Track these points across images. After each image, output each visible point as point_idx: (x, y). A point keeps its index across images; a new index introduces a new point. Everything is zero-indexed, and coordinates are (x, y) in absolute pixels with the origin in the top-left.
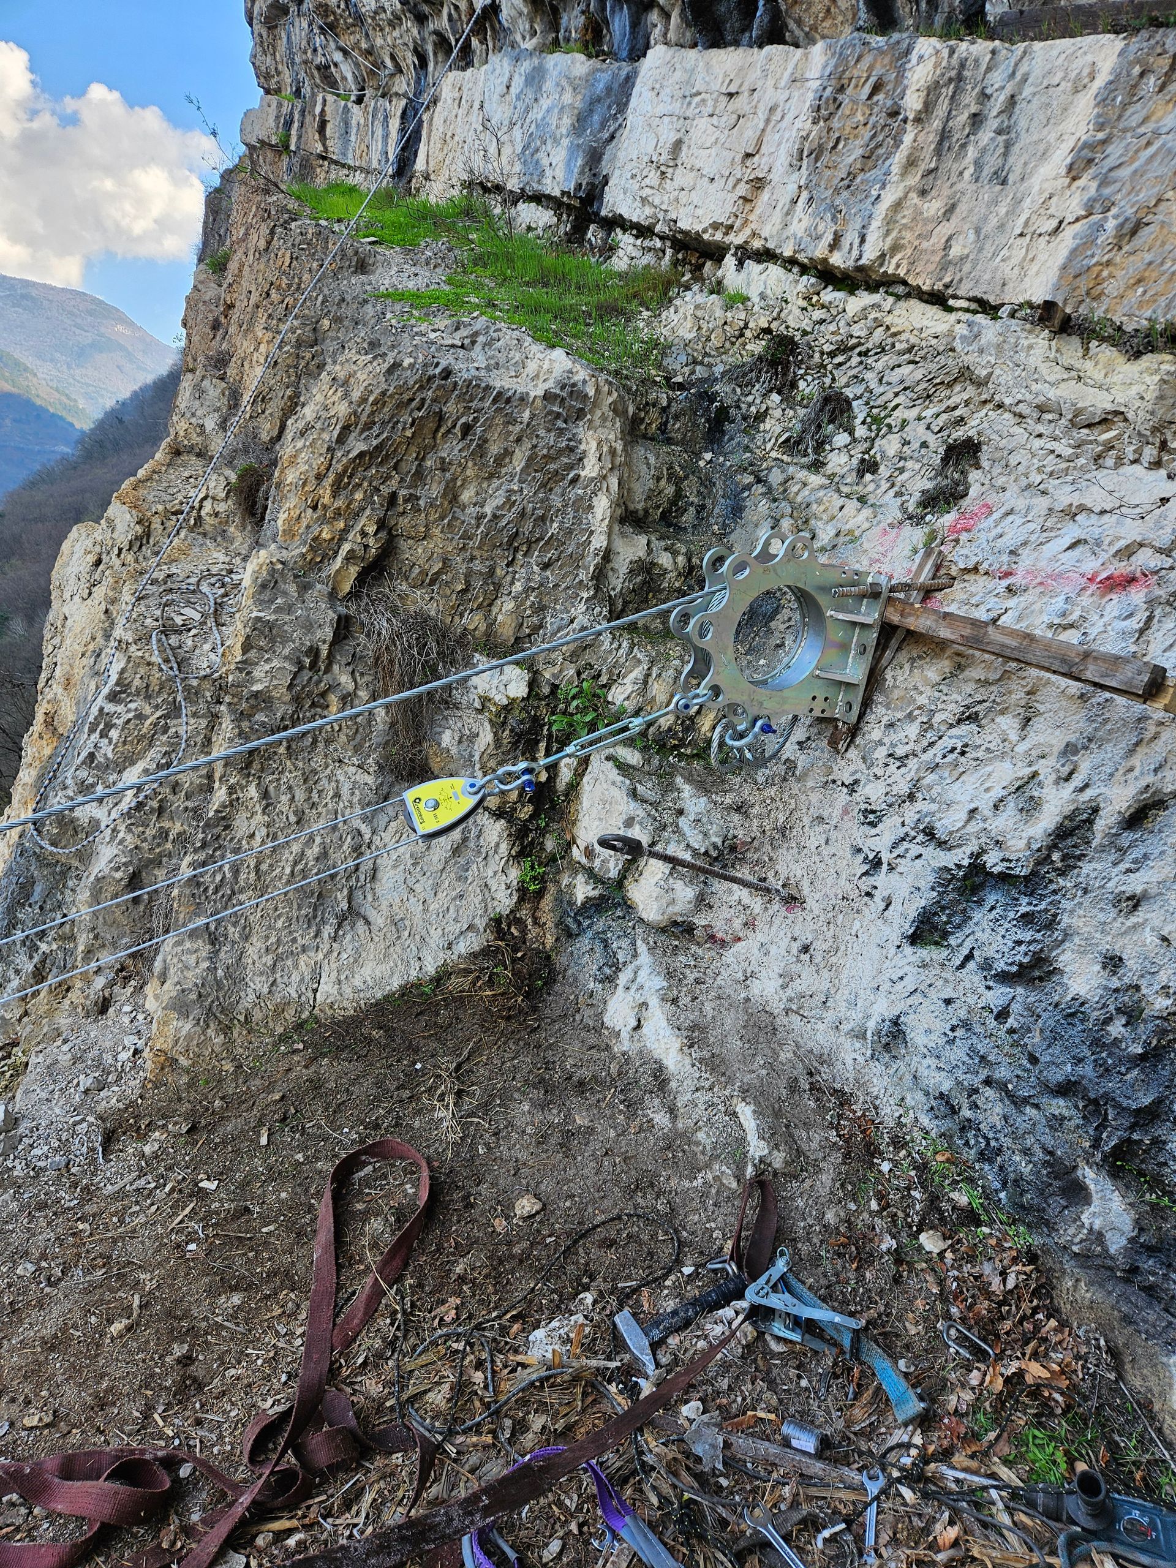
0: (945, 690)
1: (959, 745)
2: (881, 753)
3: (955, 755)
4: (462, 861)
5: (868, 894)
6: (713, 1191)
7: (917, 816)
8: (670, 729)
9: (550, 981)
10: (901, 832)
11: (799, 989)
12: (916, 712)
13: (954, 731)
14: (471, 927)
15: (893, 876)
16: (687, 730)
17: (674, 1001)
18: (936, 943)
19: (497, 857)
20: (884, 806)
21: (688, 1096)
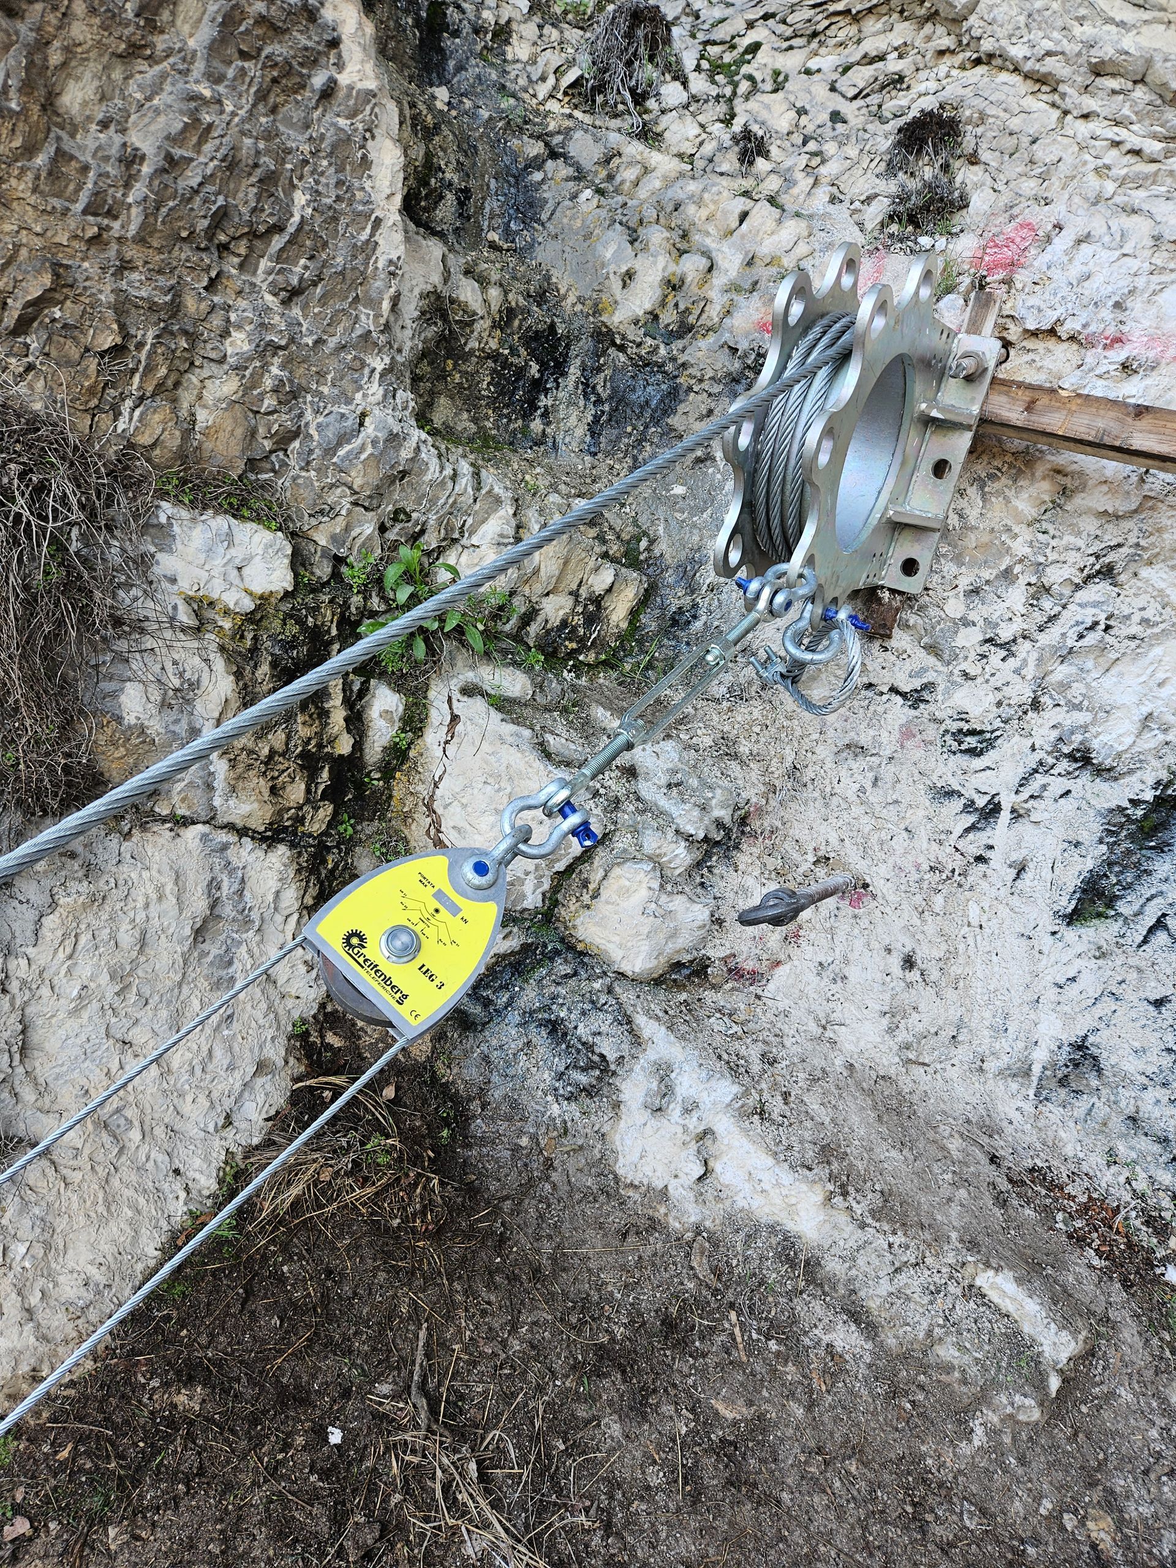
0: (1050, 528)
1: (1102, 617)
2: (969, 639)
3: (1098, 633)
4: (214, 949)
5: (980, 859)
6: (1007, 1439)
7: (1055, 734)
8: (564, 623)
9: (461, 1120)
10: (1032, 760)
11: (920, 1028)
12: (1017, 569)
13: (1082, 596)
14: (262, 1067)
15: (1023, 826)
16: (591, 619)
17: (761, 1112)
18: (1099, 915)
19: (279, 918)
20: (998, 723)
21: (885, 1287)
